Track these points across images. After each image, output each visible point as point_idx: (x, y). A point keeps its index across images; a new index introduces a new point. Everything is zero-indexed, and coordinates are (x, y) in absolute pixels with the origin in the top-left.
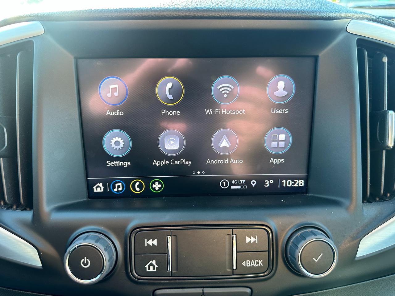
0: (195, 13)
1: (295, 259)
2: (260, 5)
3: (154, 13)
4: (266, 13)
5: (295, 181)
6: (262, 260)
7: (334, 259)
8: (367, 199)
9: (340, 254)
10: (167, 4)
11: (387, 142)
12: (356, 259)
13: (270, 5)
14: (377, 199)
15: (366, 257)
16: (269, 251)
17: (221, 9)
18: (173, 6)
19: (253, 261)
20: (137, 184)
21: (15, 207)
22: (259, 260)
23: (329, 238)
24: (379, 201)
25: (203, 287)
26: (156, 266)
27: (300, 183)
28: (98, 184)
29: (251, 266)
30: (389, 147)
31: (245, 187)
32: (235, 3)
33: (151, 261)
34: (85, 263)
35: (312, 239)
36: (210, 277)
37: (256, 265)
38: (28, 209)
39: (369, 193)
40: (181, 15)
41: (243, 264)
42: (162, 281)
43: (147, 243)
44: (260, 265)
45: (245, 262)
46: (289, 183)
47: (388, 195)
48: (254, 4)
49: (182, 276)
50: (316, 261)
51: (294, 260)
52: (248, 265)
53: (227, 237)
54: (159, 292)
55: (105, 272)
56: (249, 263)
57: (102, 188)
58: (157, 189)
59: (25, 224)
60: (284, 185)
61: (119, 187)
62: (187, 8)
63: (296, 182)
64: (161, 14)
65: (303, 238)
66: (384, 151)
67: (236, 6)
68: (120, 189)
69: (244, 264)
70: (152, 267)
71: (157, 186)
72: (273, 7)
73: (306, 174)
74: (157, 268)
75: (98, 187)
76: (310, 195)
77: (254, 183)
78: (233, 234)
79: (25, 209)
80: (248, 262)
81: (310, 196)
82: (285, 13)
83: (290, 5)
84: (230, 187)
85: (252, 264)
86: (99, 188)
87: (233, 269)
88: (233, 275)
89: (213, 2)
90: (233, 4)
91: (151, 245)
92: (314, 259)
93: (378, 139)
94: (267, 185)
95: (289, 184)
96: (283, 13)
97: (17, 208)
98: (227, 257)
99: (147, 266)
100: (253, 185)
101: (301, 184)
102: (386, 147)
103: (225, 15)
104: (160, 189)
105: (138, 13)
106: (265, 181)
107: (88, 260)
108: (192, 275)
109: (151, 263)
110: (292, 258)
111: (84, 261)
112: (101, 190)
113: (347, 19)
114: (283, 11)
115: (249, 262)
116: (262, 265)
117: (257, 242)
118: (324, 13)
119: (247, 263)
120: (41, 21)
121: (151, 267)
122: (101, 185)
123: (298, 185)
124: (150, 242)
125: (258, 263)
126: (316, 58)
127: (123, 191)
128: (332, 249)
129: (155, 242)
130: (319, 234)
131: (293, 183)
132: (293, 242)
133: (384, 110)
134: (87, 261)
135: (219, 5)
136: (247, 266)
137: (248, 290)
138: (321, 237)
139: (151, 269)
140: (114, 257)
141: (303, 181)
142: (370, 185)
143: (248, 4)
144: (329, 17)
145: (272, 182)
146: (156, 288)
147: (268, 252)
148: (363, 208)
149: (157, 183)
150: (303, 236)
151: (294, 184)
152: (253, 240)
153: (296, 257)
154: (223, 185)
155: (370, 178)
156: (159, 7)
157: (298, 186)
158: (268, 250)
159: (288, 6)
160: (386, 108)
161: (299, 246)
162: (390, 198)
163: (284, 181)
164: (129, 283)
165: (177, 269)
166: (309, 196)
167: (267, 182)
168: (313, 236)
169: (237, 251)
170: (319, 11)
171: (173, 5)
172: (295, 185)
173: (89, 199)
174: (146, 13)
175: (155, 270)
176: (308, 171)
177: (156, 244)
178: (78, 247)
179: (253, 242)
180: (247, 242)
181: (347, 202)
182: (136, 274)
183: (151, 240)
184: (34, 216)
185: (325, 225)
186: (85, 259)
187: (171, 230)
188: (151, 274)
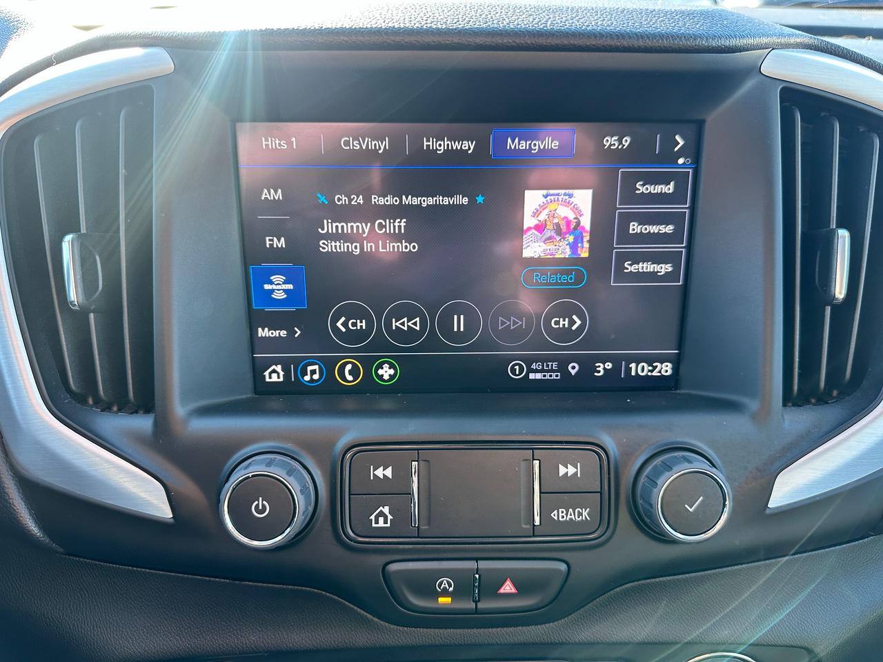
0: (469, 40)
1: (651, 505)
2: (593, 23)
3: (392, 38)
5: (654, 364)
6: (588, 509)
7: (724, 505)
8: (789, 399)
9: (734, 500)
10: (417, 20)
11: (833, 289)
12: (768, 511)
13: (612, 24)
14: (813, 401)
15: (786, 509)
16: (601, 493)
17: (520, 31)
18: (429, 25)
19: (571, 510)
20: (349, 367)
21: (115, 409)
22: (584, 509)
23: (715, 468)
24: (814, 405)
25: (477, 559)
26: (390, 517)
27: (664, 368)
28: (274, 367)
29: (568, 519)
30: (837, 299)
31: (557, 376)
32: (545, 19)
33: (381, 508)
34: (261, 508)
35: (685, 468)
36: (491, 540)
37: (577, 519)
38: (143, 412)
39: (796, 388)
40: (443, 42)
41: (552, 515)
42: (401, 546)
43: (374, 474)
44: (584, 519)
45: (556, 512)
46: (641, 369)
47: (835, 393)
48: (581, 21)
49: (435, 536)
50: (691, 510)
51: (648, 508)
52: (563, 517)
53: (523, 465)
54: (394, 567)
55: (299, 520)
56: (564, 514)
57: (282, 373)
58: (386, 377)
59: (140, 439)
60: (633, 373)
61: (313, 374)
62: (456, 29)
63: (657, 366)
64: (406, 40)
65: (668, 467)
66: (827, 307)
67: (548, 25)
68: (316, 377)
69: (554, 515)
70: (383, 518)
71: (386, 372)
72: (618, 29)
73: (677, 351)
74: (391, 520)
75: (274, 371)
76: (683, 391)
77: (573, 368)
78: (534, 460)
79: (136, 412)
80: (563, 512)
81: (684, 394)
83: (651, 23)
84: (527, 375)
85: (569, 516)
86: (275, 375)
87: (534, 525)
88: (534, 536)
89: (504, 16)
90: (542, 22)
91: (382, 478)
92: (686, 506)
93: (817, 285)
94: (599, 372)
95: (643, 371)
96: (638, 40)
97: (120, 410)
98: (523, 502)
99: (373, 517)
100: (573, 372)
101: (667, 371)
102: (829, 299)
103: (527, 43)
104: (392, 377)
105: (362, 38)
106: (597, 365)
107: (264, 502)
108: (457, 535)
109: (381, 511)
110: (647, 506)
111: (258, 505)
112: (279, 378)
113: (763, 49)
114: (636, 35)
115: (565, 512)
116: (588, 518)
117: (579, 476)
118: (716, 40)
119: (560, 514)
120: (168, 47)
121: (381, 520)
122: (279, 368)
123: (660, 372)
124: (380, 472)
125: (580, 514)
126: (700, 124)
127: (322, 380)
128: (721, 487)
129: (389, 472)
130: (697, 460)
131: (650, 368)
132: (647, 476)
133: (830, 227)
134: (263, 505)
135: (515, 23)
136: (561, 519)
137: (563, 567)
138: (701, 465)
139: (381, 524)
141: (670, 365)
142: (798, 373)
143: (570, 22)
144: (726, 47)
145: (609, 366)
146: (388, 560)
147: (599, 494)
148: (783, 416)
149: (386, 366)
150: (667, 464)
151: (652, 371)
152: (571, 470)
153: (652, 503)
154: (513, 371)
155: (799, 358)
156: (402, 27)
157: (659, 374)
158: (599, 490)
159: (649, 26)
160: (833, 224)
161: (659, 482)
162: (839, 399)
163: (633, 365)
164: (340, 551)
165: (429, 523)
166: (680, 394)
167: (599, 366)
168: (686, 465)
169: (542, 491)
170: (706, 35)
171: (428, 22)
172: (655, 373)
173: (256, 395)
174: (377, 38)
175: (388, 525)
176: (680, 345)
177: (390, 477)
178: (253, 476)
179: (571, 476)
180: (560, 475)
181: (753, 405)
182: (353, 532)
183: (382, 468)
184: (156, 423)
185: (710, 447)
186: (260, 502)
187: (418, 450)
188: (381, 533)
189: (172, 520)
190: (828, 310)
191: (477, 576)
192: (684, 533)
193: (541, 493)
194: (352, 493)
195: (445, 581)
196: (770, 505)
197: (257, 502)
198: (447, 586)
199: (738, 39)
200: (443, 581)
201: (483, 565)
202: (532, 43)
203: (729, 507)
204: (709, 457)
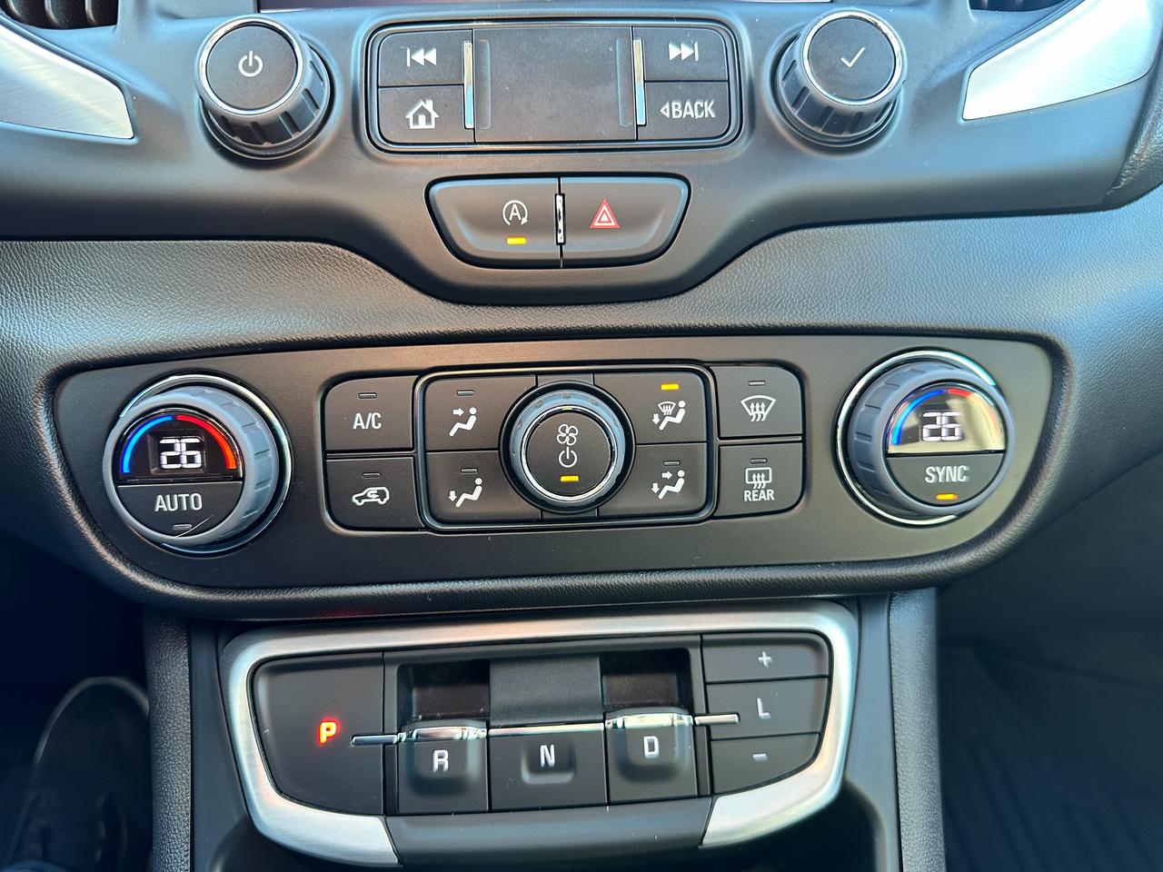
6: (712, 103)
16: (729, 81)
19: (688, 104)
22: (706, 103)
25: (558, 175)
26: (434, 115)
29: (684, 116)
33: (422, 103)
36: (578, 146)
37: (697, 116)
41: (662, 111)
42: (451, 156)
43: (412, 60)
44: (707, 116)
45: (667, 106)
50: (850, 65)
52: (677, 113)
56: (679, 109)
69: (665, 110)
70: (424, 117)
74: (436, 119)
85: (686, 113)
87: (638, 125)
88: (638, 140)
91: (423, 64)
92: (843, 59)
98: (621, 92)
99: (410, 116)
107: (256, 57)
108: (530, 139)
109: (422, 107)
111: (247, 60)
115: (680, 106)
116: (713, 116)
117: (697, 59)
119: (674, 110)
121: (422, 118)
124: (419, 57)
125: (701, 109)
129: (432, 56)
134: (255, 62)
136: (674, 116)
137: (681, 187)
139: (422, 123)
146: (433, 180)
147: (726, 84)
152: (686, 51)
158: (725, 77)
169: (647, 78)
175: (433, 126)
177: (434, 62)
178: (241, 25)
179: (686, 59)
180: (671, 58)
182: (383, 137)
183: (422, 51)
186: (251, 57)
187: (472, 28)
188: (422, 137)
191: (561, 197)
193: (645, 81)
194: (381, 84)
195: (515, 206)
197: (245, 57)
198: (518, 214)
200: (511, 206)
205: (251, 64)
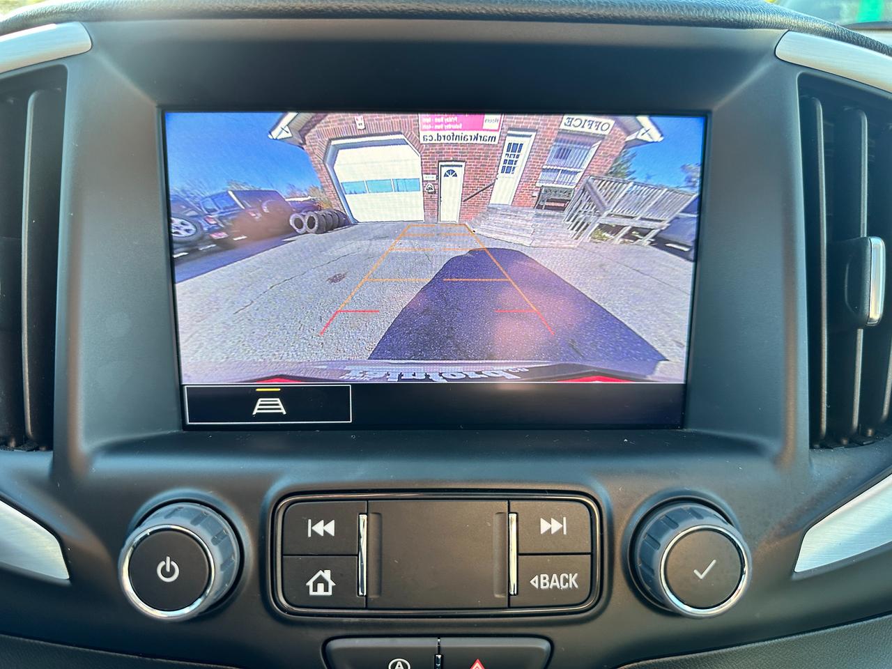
0: (430, 6)
1: (652, 571)
3: (339, 4)
4: (591, 7)
6: (576, 574)
7: (742, 573)
8: (818, 440)
9: (754, 563)
11: (867, 308)
12: (794, 577)
14: (845, 442)
15: (816, 573)
16: (592, 554)
19: (555, 576)
21: (13, 444)
22: (570, 575)
23: (731, 523)
24: (847, 447)
25: (439, 636)
26: (331, 584)
29: (551, 587)
30: (869, 319)
33: (320, 573)
35: (693, 525)
36: (457, 612)
37: (563, 587)
38: (44, 449)
39: (824, 426)
40: (399, 9)
41: (532, 582)
42: (345, 620)
43: (312, 530)
44: (571, 586)
45: (536, 578)
47: (870, 432)
49: (393, 606)
50: (701, 577)
51: (650, 574)
52: (545, 584)
53: (496, 519)
54: (336, 644)
55: (212, 592)
56: (546, 581)
59: (32, 481)
64: (355, 6)
65: (672, 523)
66: (859, 330)
69: (534, 582)
70: (323, 585)
73: (682, 382)
74: (333, 587)
76: (690, 430)
78: (509, 512)
79: (37, 449)
80: (545, 578)
81: (691, 433)
82: (634, 9)
85: (552, 584)
87: (510, 595)
88: (509, 607)
91: (322, 535)
92: (696, 571)
93: (847, 303)
96: (631, 8)
97: (18, 446)
98: (496, 566)
99: (310, 583)
102: (862, 321)
103: (498, 10)
107: (173, 563)
108: (415, 607)
109: (321, 576)
110: (647, 572)
111: (164, 568)
113: (778, 28)
114: (630, 4)
115: (547, 578)
116: (576, 586)
117: (565, 533)
118: (723, 12)
119: (542, 581)
120: (85, 21)
121: (321, 586)
124: (320, 528)
125: (566, 581)
126: (706, 117)
128: (738, 548)
129: (331, 528)
130: (710, 515)
132: (648, 534)
133: (860, 236)
134: (172, 568)
136: (542, 587)
137: (545, 645)
138: (712, 520)
139: (321, 591)
140: (236, 559)
142: (827, 408)
144: (735, 20)
146: (330, 636)
147: (589, 556)
148: (810, 460)
150: (673, 519)
152: (555, 526)
153: (654, 568)
155: (828, 391)
158: (590, 551)
160: (864, 233)
161: (663, 541)
162: (874, 439)
164: (269, 623)
165: (380, 592)
166: (687, 434)
168: (695, 520)
169: (520, 552)
170: (712, 5)
173: (184, 430)
175: (330, 593)
176: (686, 375)
177: (333, 534)
178: (151, 533)
179: (556, 533)
180: (542, 532)
181: (773, 446)
182: (286, 600)
183: (322, 522)
184: (55, 463)
185: (723, 498)
186: (168, 563)
187: (367, 499)
188: (320, 602)
189: (68, 582)
190: (861, 333)
191: (439, 656)
192: (694, 605)
193: (518, 554)
194: (284, 553)
195: (399, 663)
196: (797, 569)
198: (402, 668)
199: (749, 12)
200: (396, 663)
201: (447, 643)
202: (505, 11)
203: (749, 573)
204: (723, 510)
205: (168, 570)
